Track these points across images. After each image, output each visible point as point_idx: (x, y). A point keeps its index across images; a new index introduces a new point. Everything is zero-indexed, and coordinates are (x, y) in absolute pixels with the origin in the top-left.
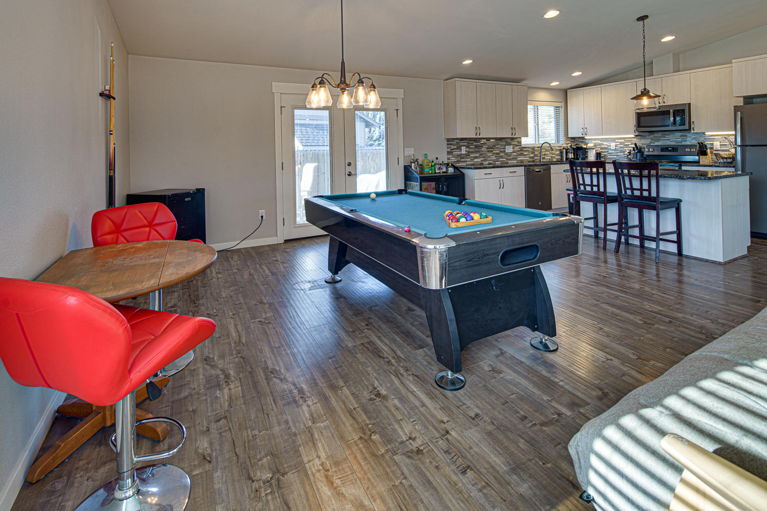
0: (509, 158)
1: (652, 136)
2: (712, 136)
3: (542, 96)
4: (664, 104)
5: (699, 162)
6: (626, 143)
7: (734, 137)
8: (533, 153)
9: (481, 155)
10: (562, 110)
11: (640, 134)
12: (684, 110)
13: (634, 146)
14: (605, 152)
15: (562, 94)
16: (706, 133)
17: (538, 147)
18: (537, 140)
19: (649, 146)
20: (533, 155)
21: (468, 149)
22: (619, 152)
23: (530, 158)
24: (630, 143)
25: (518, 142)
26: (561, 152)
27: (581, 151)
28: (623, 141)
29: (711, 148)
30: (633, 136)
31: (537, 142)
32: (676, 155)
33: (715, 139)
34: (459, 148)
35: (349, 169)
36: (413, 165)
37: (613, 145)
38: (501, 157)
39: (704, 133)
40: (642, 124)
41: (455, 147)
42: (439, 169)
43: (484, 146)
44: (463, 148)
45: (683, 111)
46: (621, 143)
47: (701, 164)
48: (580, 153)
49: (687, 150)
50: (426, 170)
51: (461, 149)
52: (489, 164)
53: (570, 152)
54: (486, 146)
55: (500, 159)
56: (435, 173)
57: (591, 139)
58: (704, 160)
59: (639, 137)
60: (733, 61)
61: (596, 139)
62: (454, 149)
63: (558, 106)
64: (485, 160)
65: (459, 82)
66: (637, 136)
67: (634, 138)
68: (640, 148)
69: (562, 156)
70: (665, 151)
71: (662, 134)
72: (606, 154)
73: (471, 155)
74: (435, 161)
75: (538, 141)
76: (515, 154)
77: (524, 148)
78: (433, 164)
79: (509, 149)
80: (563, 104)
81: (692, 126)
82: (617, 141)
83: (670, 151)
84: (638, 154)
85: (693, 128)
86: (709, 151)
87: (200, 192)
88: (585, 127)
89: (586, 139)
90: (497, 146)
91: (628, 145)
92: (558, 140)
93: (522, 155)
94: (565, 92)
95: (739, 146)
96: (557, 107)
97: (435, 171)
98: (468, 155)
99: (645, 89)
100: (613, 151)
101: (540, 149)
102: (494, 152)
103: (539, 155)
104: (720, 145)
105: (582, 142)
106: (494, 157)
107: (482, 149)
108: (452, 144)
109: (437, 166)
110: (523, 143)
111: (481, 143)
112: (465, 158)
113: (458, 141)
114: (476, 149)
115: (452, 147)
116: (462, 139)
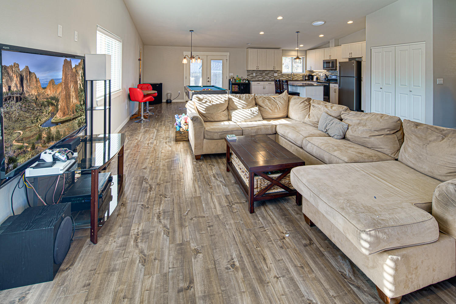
0: (276, 78)
8: (288, 76)
9: (263, 76)
10: (305, 59)
14: (319, 77)
15: (304, 52)
20: (288, 77)
21: (256, 74)
23: (286, 78)
25: (281, 72)
26: (303, 77)
28: (324, 73)
30: (326, 71)
34: (252, 74)
35: (208, 80)
36: (231, 79)
37: (321, 74)
38: (272, 78)
40: (324, 67)
42: (243, 81)
44: (254, 74)
48: (311, 77)
50: (237, 81)
53: (307, 77)
54: (265, 73)
60: (342, 45)
61: (317, 71)
62: (250, 74)
65: (250, 50)
68: (327, 76)
69: (303, 78)
73: (258, 76)
75: (292, 72)
76: (279, 76)
77: (283, 74)
78: (240, 79)
79: (276, 75)
80: (304, 57)
81: (337, 68)
84: (326, 78)
87: (161, 84)
88: (311, 66)
89: (314, 72)
90: (270, 73)
92: (303, 72)
93: (282, 77)
94: (306, 51)
97: (241, 82)
98: (256, 76)
101: (291, 75)
106: (268, 77)
107: (263, 74)
108: (249, 72)
109: (242, 80)
110: (283, 72)
111: (263, 72)
112: (254, 77)
113: (252, 71)
114: (260, 74)
115: (249, 73)
116: (254, 71)
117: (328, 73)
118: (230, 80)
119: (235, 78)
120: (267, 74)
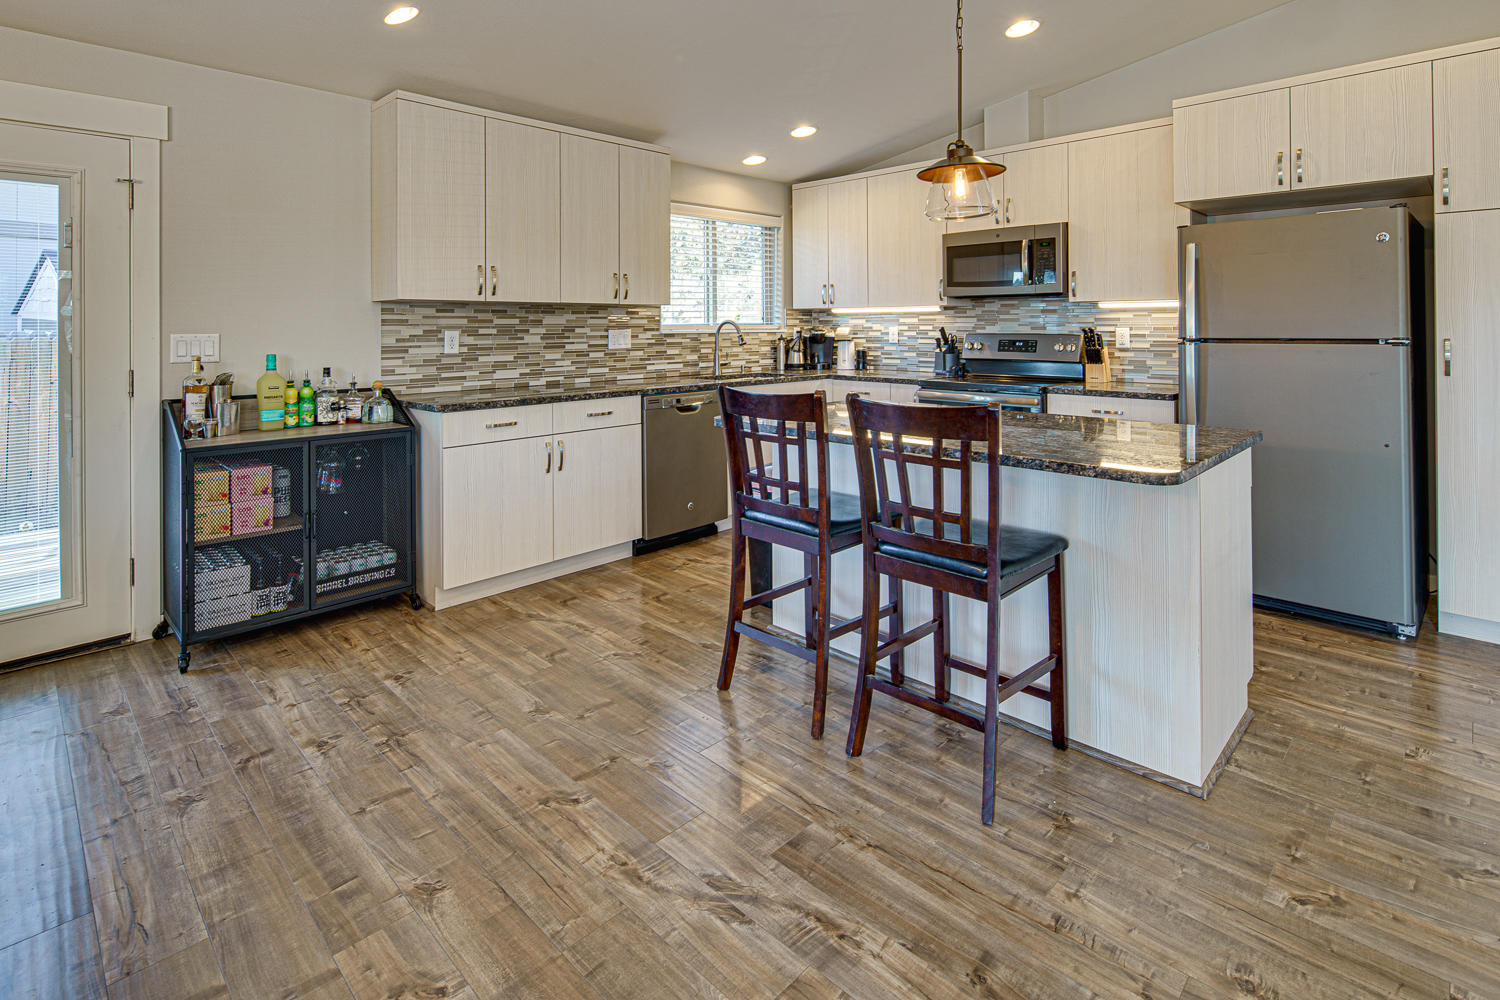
0: (619, 365)
1: (979, 311)
2: (1112, 311)
3: (726, 193)
4: (1007, 226)
5: (1082, 381)
6: (922, 328)
7: (1177, 315)
8: (695, 350)
9: (525, 356)
10: (779, 237)
11: (954, 303)
12: (1054, 239)
13: (938, 335)
14: (876, 349)
15: (777, 195)
16: (1101, 305)
17: (710, 335)
18: (711, 314)
19: (972, 335)
20: (695, 357)
21: (470, 340)
22: (906, 348)
23: (686, 364)
24: (931, 328)
25: (651, 320)
26: (775, 349)
27: (821, 346)
28: (915, 320)
29: (1112, 344)
30: (937, 309)
31: (711, 320)
32: (1032, 361)
33: (1119, 319)
37: (893, 331)
38: (594, 363)
39: (1094, 304)
40: (956, 279)
41: (419, 331)
42: (335, 408)
43: (532, 331)
44: (448, 334)
45: (1051, 242)
46: (912, 327)
47: (1088, 388)
48: (819, 349)
49: (1056, 347)
50: (270, 416)
51: (442, 340)
52: (549, 385)
53: (796, 348)
54: (543, 331)
55: (591, 371)
56: (316, 423)
57: (848, 315)
58: (1098, 376)
59: (952, 311)
60: (1176, 103)
61: (857, 314)
62: (411, 338)
63: (769, 225)
64: (537, 374)
66: (946, 308)
67: (938, 313)
68: (952, 341)
69: (778, 360)
70: (1008, 350)
71: (1002, 305)
72: (879, 353)
73: (481, 359)
74: (317, 379)
75: (715, 318)
76: (641, 353)
77: (667, 335)
78: (307, 392)
79: (620, 340)
80: (780, 222)
81: (1071, 285)
82: (902, 320)
83: (1019, 349)
84: (948, 356)
85: (1073, 290)
86: (1105, 351)
88: (831, 283)
89: (835, 315)
90: (577, 330)
91: (926, 332)
93: (661, 355)
94: (788, 189)
95: (1191, 341)
96: (766, 228)
97: (316, 417)
98: (471, 355)
99: (960, 145)
100: (893, 348)
101: (713, 339)
102: (568, 347)
103: (712, 357)
104: (1131, 336)
105: (826, 323)
106: (569, 363)
107: (528, 339)
108: (404, 322)
109: (325, 401)
110: (664, 323)
111: (523, 321)
112: (449, 368)
113: (432, 311)
114: (505, 341)
115: (406, 332)
116: (447, 307)
117: (956, 326)
118: (173, 409)
119: (244, 384)
120: (555, 340)
